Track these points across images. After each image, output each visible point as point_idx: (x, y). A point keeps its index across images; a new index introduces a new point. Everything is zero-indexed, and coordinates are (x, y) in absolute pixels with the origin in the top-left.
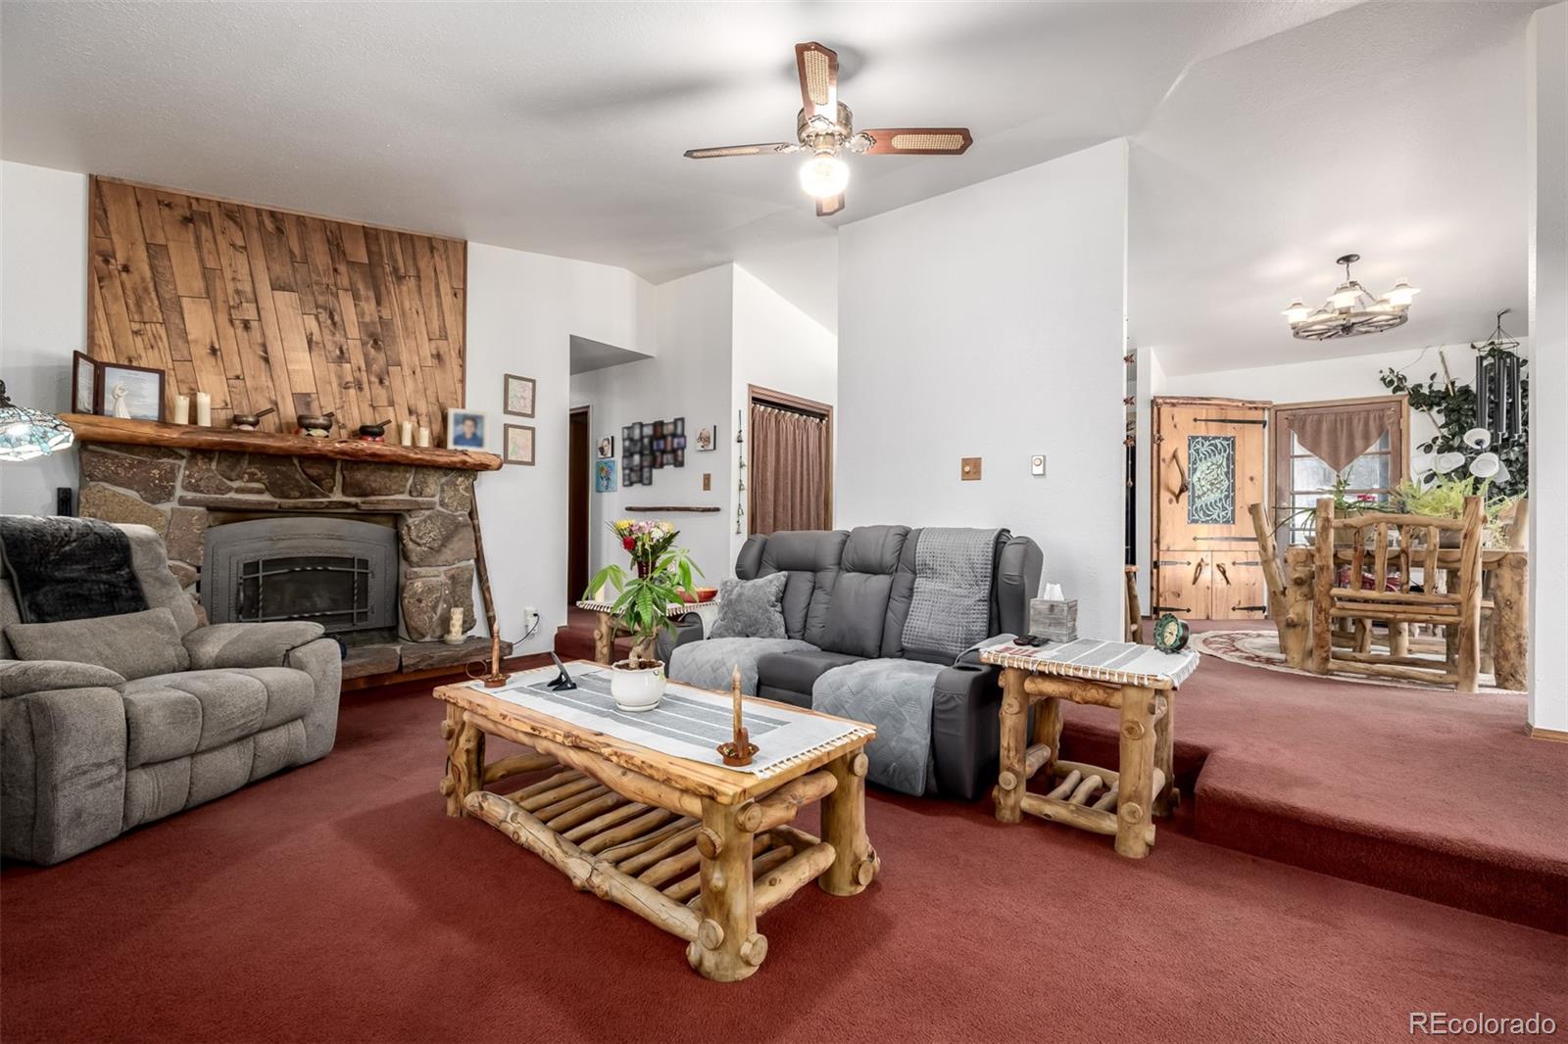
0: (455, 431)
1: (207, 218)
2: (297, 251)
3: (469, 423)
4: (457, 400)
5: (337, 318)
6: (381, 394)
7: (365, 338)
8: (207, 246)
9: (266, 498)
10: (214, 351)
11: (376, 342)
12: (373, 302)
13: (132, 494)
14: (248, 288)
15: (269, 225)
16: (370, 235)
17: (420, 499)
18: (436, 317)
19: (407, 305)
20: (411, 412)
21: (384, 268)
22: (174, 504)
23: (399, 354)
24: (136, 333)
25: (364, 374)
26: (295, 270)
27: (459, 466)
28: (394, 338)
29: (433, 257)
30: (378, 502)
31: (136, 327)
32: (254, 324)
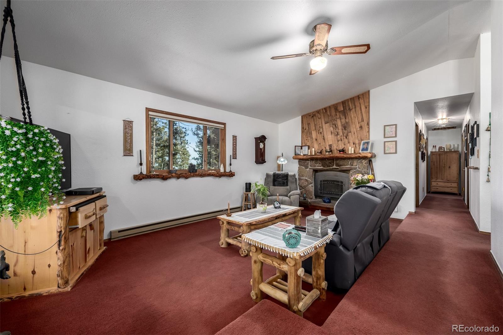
0: (362, 147)
1: (315, 115)
2: (329, 114)
3: (366, 144)
4: (367, 138)
5: (336, 126)
6: (346, 141)
7: (342, 128)
8: (315, 120)
9: (322, 167)
10: (316, 140)
11: (345, 128)
12: (344, 119)
13: (304, 167)
14: (321, 125)
15: (324, 111)
16: (344, 103)
17: (352, 167)
18: (360, 116)
19: (352, 116)
20: (354, 144)
21: (346, 109)
22: (309, 169)
23: (350, 130)
24: (307, 140)
25: (342, 137)
26: (329, 118)
27: (358, 157)
28: (349, 126)
29: (359, 100)
30: (342, 168)
31: (306, 139)
32: (322, 132)
